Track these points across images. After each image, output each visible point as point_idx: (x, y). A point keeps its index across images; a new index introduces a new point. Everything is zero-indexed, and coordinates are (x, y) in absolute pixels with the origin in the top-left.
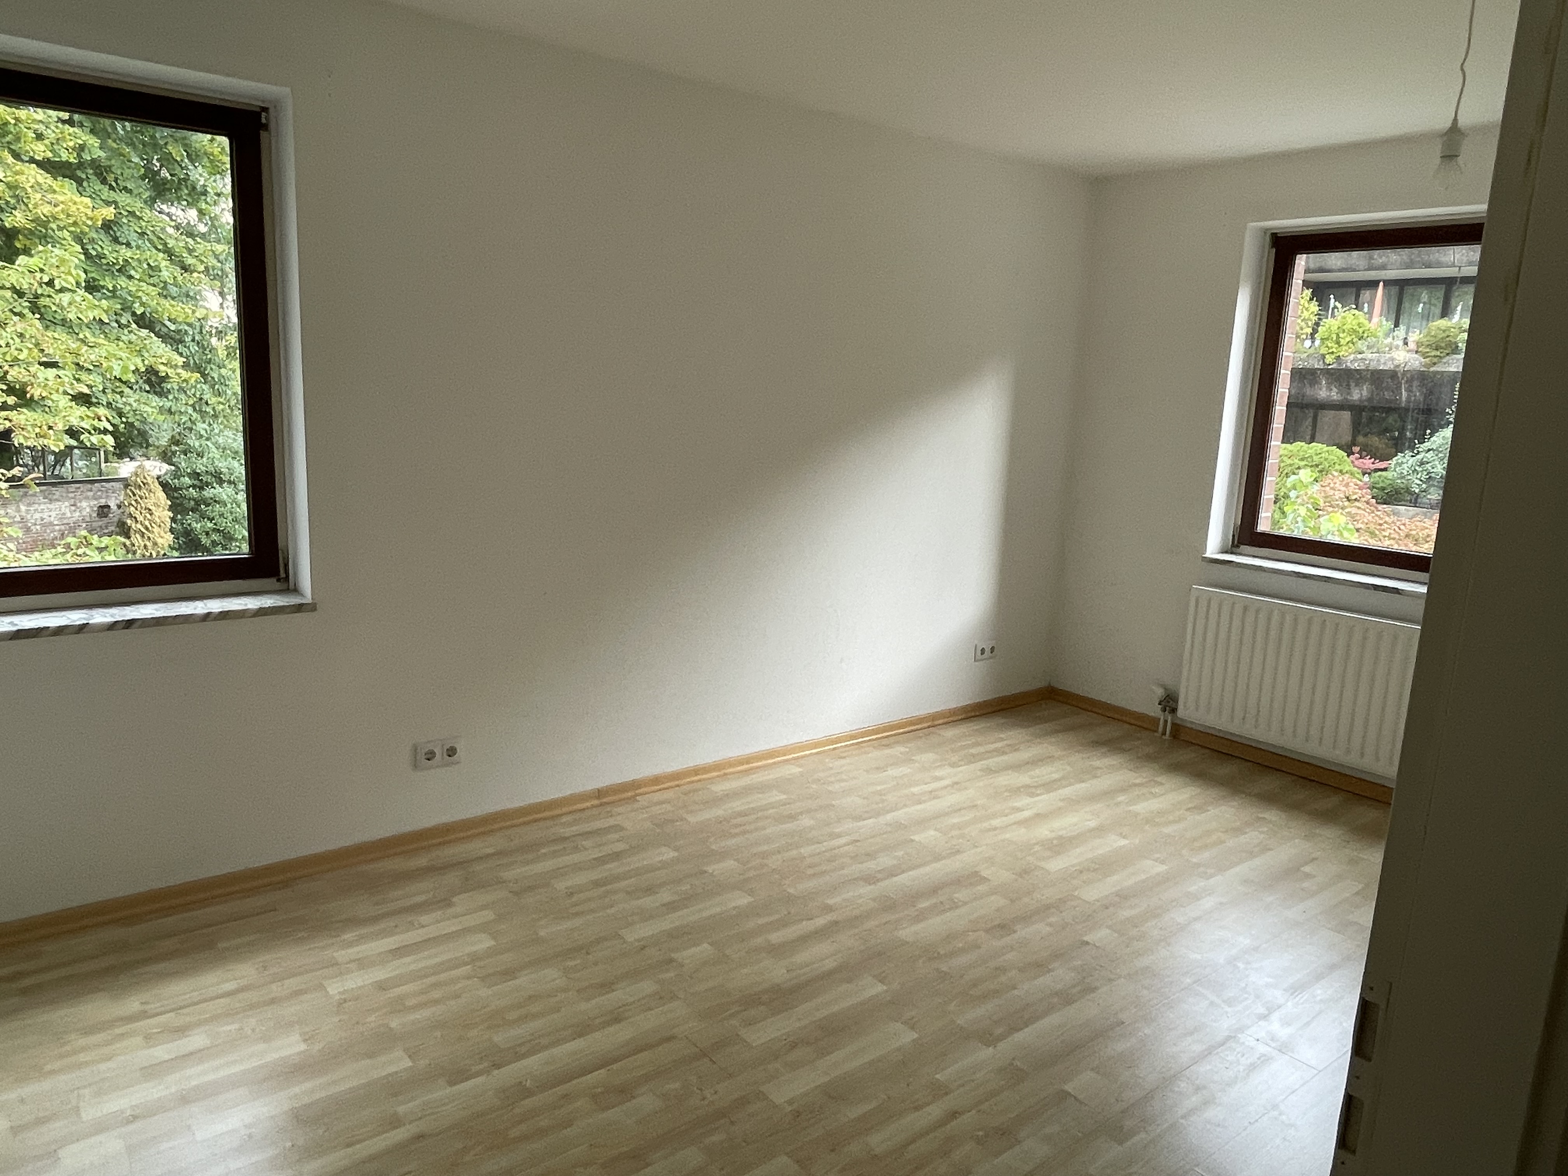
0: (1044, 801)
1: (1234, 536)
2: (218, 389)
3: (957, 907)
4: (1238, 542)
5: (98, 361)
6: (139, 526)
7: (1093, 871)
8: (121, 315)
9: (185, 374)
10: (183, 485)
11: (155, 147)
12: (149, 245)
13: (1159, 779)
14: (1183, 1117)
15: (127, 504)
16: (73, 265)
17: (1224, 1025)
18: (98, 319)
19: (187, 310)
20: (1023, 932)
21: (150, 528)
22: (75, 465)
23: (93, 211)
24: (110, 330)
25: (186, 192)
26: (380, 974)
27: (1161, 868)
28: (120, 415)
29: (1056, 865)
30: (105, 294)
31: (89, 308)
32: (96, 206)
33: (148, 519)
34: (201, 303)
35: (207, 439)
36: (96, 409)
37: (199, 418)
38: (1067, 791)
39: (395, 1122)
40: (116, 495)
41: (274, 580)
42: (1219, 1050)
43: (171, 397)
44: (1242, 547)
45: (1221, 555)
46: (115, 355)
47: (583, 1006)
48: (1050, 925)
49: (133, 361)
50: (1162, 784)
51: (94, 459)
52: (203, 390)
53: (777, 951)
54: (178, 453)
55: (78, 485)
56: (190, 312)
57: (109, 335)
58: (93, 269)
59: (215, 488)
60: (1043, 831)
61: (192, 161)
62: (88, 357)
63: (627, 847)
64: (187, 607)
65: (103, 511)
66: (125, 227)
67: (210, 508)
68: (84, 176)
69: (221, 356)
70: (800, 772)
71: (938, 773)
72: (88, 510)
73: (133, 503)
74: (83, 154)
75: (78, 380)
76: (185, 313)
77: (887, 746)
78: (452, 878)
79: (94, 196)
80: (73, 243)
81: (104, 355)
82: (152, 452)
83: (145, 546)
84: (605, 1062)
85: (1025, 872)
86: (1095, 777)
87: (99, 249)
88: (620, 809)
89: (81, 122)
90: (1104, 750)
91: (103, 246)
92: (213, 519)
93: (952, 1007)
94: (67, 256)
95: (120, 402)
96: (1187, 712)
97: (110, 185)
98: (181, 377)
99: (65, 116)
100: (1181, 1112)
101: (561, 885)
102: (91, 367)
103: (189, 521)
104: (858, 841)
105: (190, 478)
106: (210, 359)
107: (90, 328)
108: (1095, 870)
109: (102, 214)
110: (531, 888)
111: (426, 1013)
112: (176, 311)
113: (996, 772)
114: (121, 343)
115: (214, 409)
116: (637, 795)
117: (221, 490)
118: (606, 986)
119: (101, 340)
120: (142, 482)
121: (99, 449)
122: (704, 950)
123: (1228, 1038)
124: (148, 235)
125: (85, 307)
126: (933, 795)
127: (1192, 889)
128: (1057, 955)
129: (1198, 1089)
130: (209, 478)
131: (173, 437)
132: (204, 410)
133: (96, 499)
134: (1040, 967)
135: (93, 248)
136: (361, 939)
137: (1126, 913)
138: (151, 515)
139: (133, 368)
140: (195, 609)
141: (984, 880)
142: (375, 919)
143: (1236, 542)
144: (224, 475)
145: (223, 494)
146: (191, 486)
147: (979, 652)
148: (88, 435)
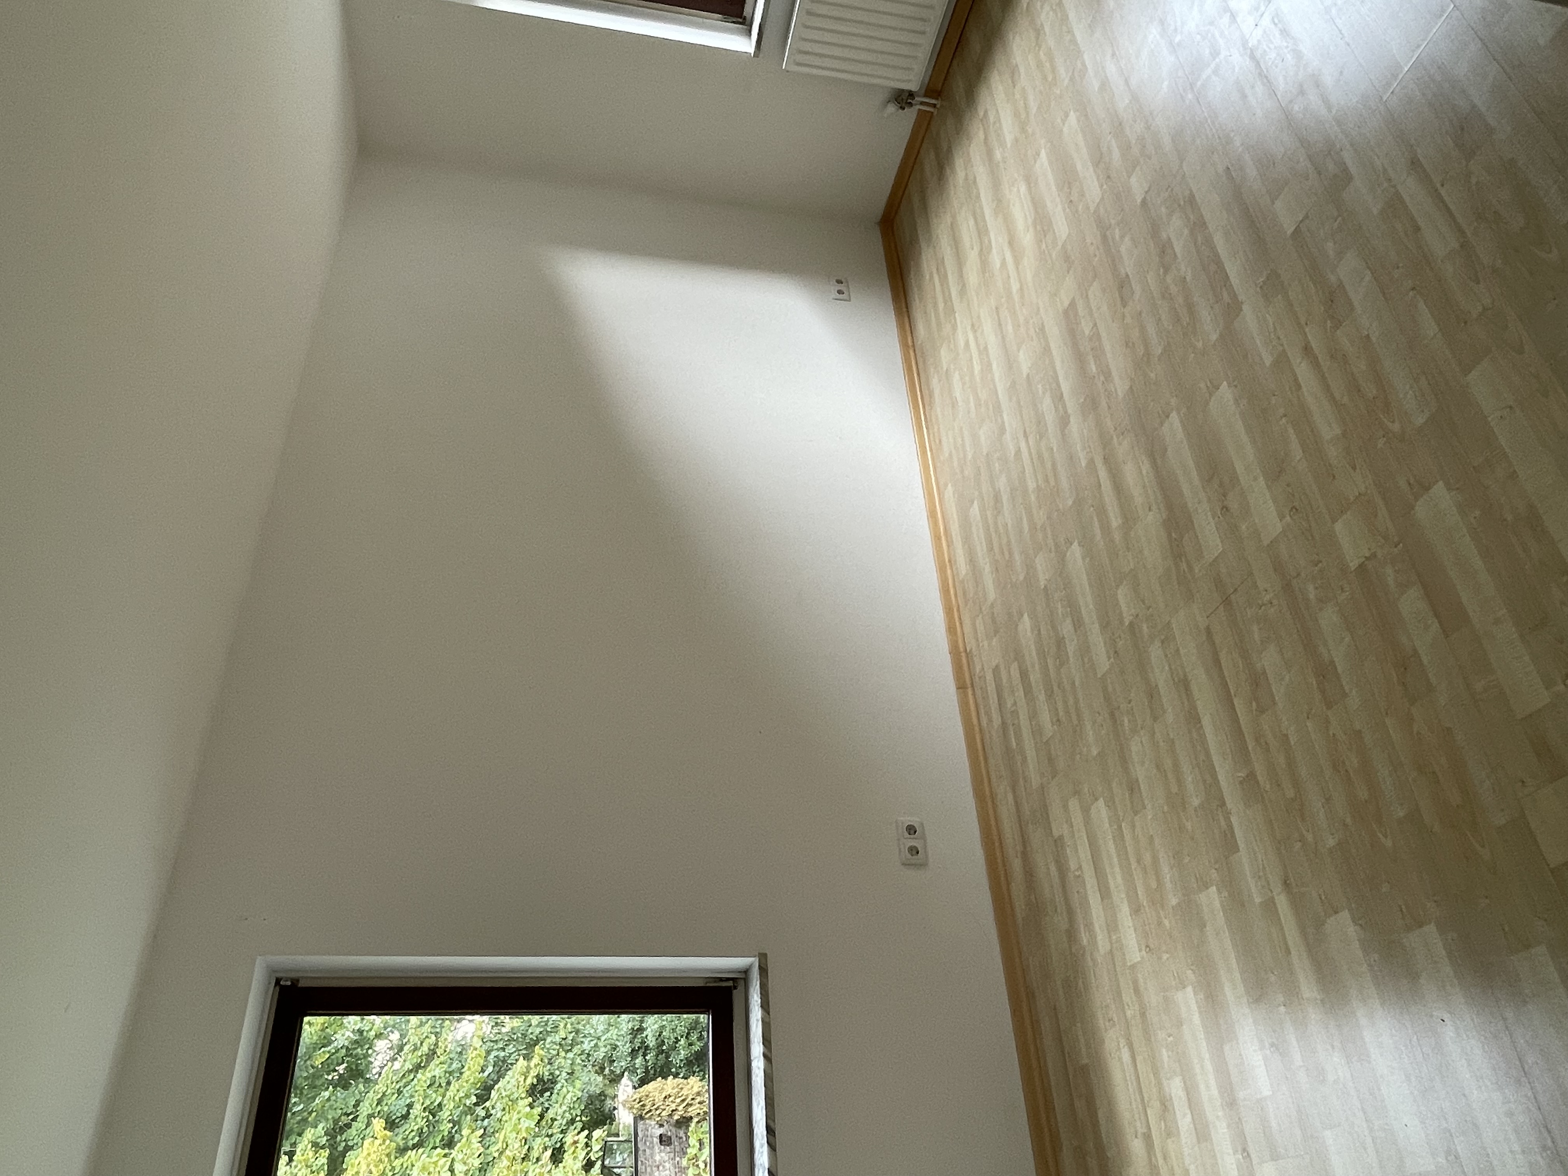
0: (997, 238)
1: (734, 22)
2: (551, 1028)
3: (1099, 334)
4: (741, 18)
5: (521, 1141)
6: (680, 1108)
7: (1071, 189)
8: (477, 1115)
9: (536, 1060)
10: (642, 1065)
11: (317, 1075)
12: (410, 1086)
13: (981, 114)
14: (1329, 110)
15: (659, 1118)
16: (428, 1160)
17: (1238, 61)
18: (481, 1139)
19: (474, 1055)
20: (1128, 266)
21: (683, 1098)
22: (619, 1165)
23: (376, 1138)
24: (492, 1127)
25: (359, 1050)
26: (1125, 910)
27: (1073, 117)
28: (572, 1121)
29: (1062, 228)
30: (456, 1131)
31: (469, 1147)
32: (371, 1134)
33: (675, 1099)
34: (469, 1041)
35: (599, 1039)
36: (567, 1144)
37: (579, 1046)
38: (988, 212)
39: (1269, 906)
40: (650, 1128)
41: (735, 992)
42: (1263, 67)
43: (557, 1073)
44: (745, 14)
45: (752, 36)
46: (516, 1124)
47: (1170, 717)
48: (1122, 237)
49: (521, 1108)
50: (986, 112)
51: (615, 1147)
52: (552, 1042)
53: (1129, 519)
54: (612, 1068)
55: (639, 1163)
56: (475, 1052)
57: (496, 1129)
58: (432, 1141)
59: (647, 1036)
60: (1027, 239)
61: (330, 1043)
62: (516, 1150)
63: (1016, 663)
64: (757, 1076)
65: (664, 1140)
66: (392, 1108)
67: (666, 1041)
68: (343, 1144)
69: (520, 1024)
70: (952, 486)
71: (962, 343)
72: (663, 1154)
73: (658, 1112)
74: (321, 1145)
75: (538, 1160)
76: (476, 1057)
77: (931, 395)
78: (1036, 836)
79: (362, 1136)
80: (406, 1157)
81: (515, 1135)
82: (610, 1091)
83: (700, 1103)
84: (1227, 700)
85: (1067, 258)
86: (975, 182)
87: (413, 1134)
88: (978, 668)
89: (291, 1145)
90: (948, 171)
91: (410, 1130)
92: (676, 1038)
93: (1200, 345)
94: (419, 1165)
95: (561, 1122)
96: (913, 81)
97: (352, 1120)
98: (538, 1064)
99: (284, 1159)
100: (1324, 112)
101: (1049, 729)
102: (527, 1147)
103: (678, 1062)
104: (1025, 432)
105: (637, 1058)
106: (522, 1034)
107: (489, 1146)
108: (1070, 188)
109: (380, 1130)
110: (1051, 760)
111: (1165, 870)
112: (474, 1066)
113: (964, 285)
114: (504, 1119)
115: (571, 1033)
116: (966, 650)
117: (649, 1030)
118: (1152, 693)
119: (500, 1136)
120: (638, 1103)
121: (606, 1142)
122: (1123, 595)
123: (1253, 57)
124: (400, 1087)
125: (469, 1150)
126: (984, 351)
127: (1096, 85)
128: (1155, 230)
129: (1302, 92)
130: (638, 1041)
131: (596, 1072)
132: (570, 1042)
133: (653, 1147)
134: (1164, 249)
135: (412, 1139)
136: (1089, 926)
137: (1116, 154)
138: (670, 1096)
139: (528, 1109)
140: (759, 1068)
141: (1073, 304)
142: (1070, 912)
143: (741, 20)
144: (634, 1026)
145: (653, 1027)
146: (644, 1058)
147: (841, 296)
148: (591, 1154)
